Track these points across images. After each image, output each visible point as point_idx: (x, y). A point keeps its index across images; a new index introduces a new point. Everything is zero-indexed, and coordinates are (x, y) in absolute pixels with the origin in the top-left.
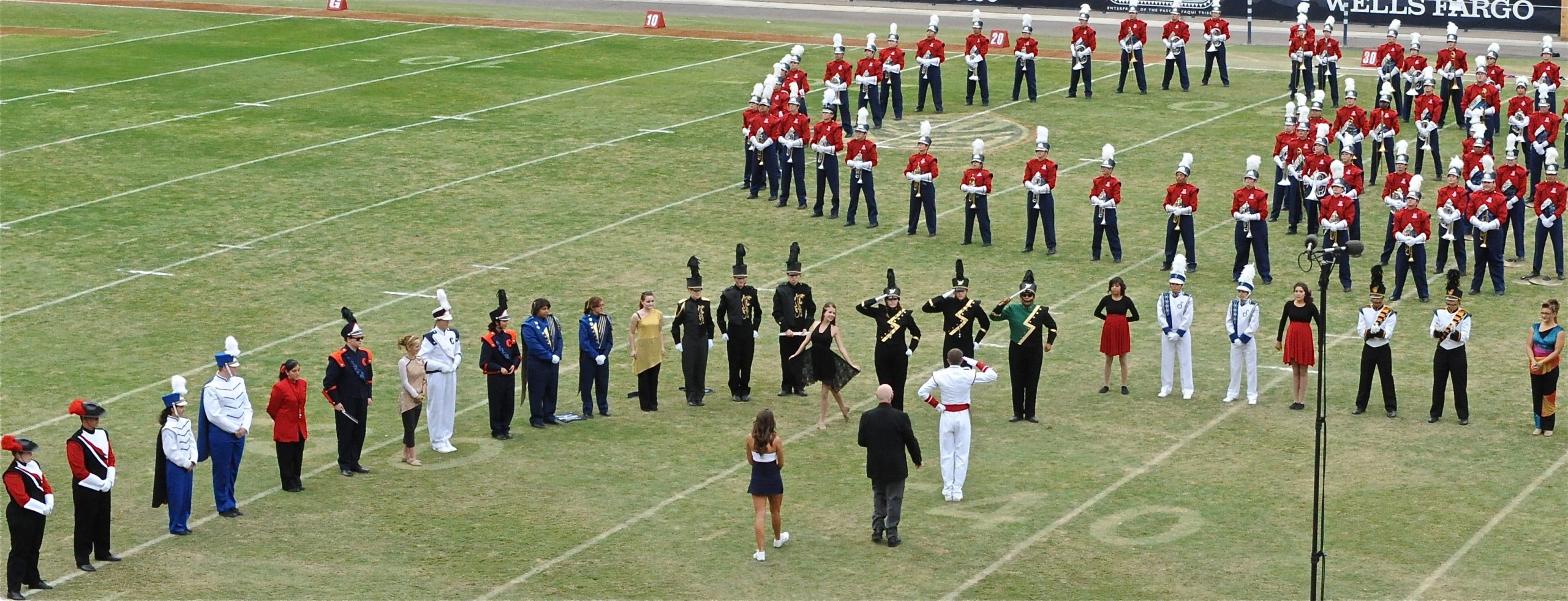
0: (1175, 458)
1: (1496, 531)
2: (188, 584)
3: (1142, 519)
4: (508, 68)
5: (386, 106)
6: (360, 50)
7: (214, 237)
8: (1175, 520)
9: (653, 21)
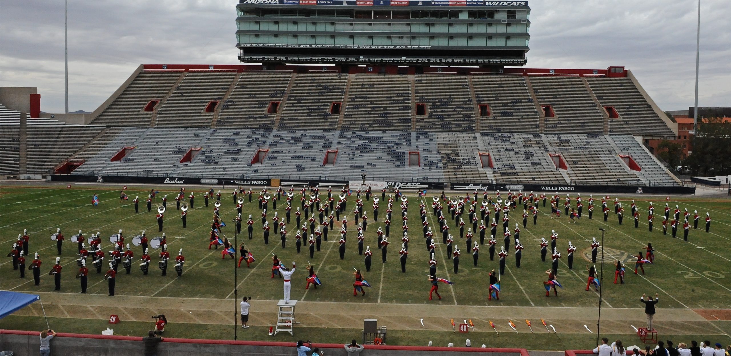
0: (213, 254)
1: (263, 262)
3: (208, 264)
6: (73, 194)
7: (47, 227)
8: (213, 263)
9: (125, 188)
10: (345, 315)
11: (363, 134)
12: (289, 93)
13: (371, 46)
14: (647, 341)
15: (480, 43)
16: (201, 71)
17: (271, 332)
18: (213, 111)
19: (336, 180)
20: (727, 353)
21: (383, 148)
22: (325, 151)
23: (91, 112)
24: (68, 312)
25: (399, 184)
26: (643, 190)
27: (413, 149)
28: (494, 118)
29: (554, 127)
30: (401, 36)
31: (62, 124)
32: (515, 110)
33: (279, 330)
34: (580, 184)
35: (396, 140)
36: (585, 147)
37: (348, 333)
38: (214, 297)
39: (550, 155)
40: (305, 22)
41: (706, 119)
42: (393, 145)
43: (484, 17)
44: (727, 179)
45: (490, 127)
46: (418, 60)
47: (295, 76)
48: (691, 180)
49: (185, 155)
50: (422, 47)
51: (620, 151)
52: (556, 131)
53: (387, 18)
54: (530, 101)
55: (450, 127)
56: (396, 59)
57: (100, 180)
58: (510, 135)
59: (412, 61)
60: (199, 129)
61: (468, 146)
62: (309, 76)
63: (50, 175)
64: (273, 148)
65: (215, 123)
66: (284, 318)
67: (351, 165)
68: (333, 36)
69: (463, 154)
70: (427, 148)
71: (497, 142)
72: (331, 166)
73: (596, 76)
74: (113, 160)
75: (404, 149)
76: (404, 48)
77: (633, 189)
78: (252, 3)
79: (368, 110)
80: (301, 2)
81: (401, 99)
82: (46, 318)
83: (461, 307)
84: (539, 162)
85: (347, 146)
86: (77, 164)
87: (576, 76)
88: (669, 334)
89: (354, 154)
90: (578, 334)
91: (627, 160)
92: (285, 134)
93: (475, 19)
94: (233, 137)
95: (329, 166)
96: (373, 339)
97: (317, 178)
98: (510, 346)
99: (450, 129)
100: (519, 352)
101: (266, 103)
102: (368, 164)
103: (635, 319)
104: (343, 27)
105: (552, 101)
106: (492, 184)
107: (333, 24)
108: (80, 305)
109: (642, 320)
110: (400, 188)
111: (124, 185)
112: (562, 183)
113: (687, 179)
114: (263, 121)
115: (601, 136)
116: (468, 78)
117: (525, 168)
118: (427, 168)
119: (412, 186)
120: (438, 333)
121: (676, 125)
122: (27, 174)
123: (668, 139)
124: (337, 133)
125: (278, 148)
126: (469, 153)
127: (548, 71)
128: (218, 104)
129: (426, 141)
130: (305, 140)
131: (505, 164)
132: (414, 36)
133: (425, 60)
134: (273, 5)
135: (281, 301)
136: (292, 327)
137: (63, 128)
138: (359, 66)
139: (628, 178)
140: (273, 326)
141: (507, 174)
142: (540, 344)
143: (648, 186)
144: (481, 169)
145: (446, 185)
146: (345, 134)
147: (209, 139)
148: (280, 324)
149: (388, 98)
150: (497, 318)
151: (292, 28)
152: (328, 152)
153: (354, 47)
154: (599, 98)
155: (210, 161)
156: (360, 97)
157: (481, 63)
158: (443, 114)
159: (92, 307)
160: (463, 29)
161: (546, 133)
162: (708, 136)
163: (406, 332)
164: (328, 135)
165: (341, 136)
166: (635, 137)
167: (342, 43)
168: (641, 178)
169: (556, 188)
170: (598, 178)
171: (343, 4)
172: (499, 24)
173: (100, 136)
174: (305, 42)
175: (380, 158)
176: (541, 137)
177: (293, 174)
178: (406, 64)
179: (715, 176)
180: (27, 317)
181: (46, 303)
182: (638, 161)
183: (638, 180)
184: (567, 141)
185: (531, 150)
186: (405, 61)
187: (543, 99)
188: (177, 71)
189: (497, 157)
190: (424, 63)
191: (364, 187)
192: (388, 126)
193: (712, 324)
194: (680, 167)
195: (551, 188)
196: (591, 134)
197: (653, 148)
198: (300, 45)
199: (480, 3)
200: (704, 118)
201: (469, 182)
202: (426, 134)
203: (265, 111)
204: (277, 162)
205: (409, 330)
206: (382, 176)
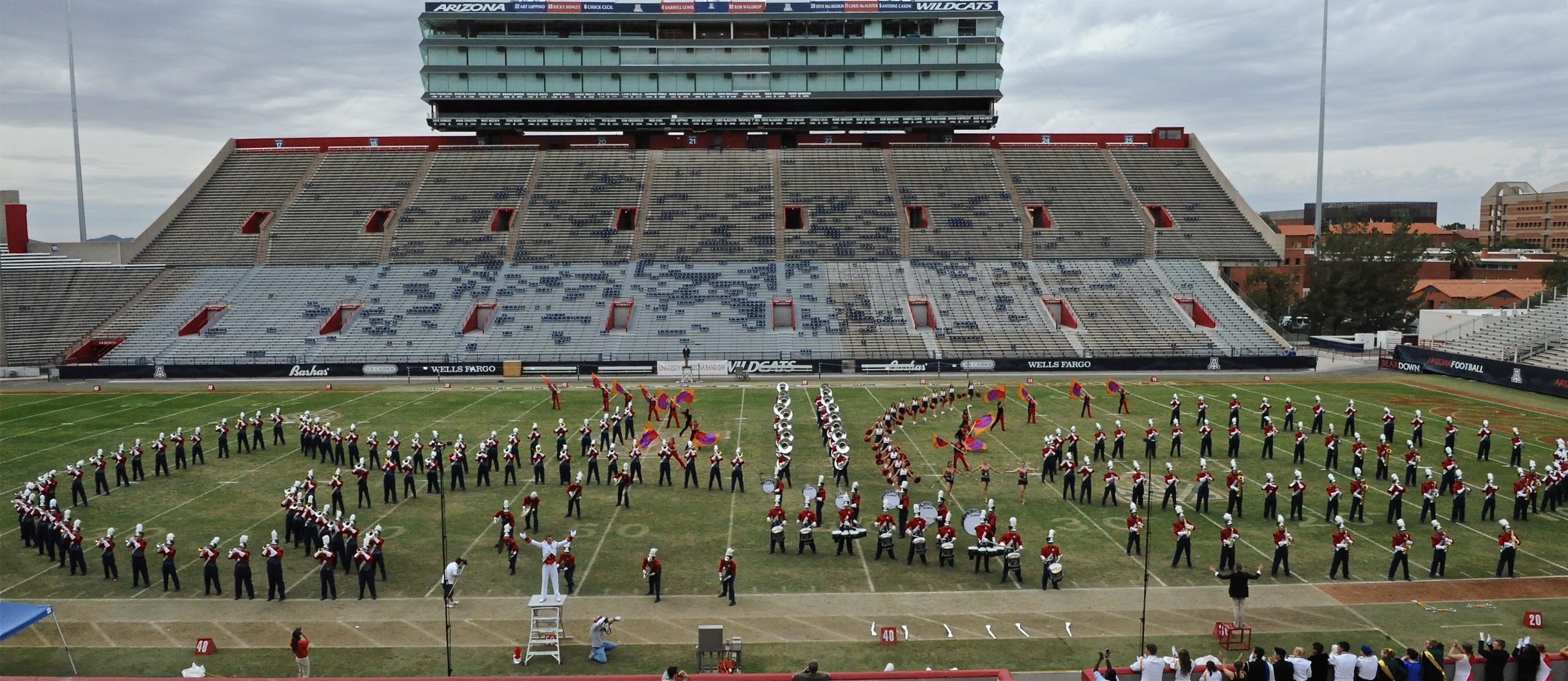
2: (53, 587)
3: (386, 531)
4: (159, 406)
5: (116, 421)
8: (397, 530)
9: (211, 388)
10: (660, 619)
11: (681, 268)
12: (533, 191)
13: (692, 93)
14: (1231, 646)
15: (905, 85)
16: (353, 150)
17: (517, 657)
18: (382, 230)
19: (632, 360)
20: (1382, 662)
21: (723, 294)
22: (609, 303)
23: (132, 239)
24: (111, 637)
25: (754, 365)
26: (1220, 363)
27: (780, 296)
28: (936, 231)
29: (1051, 246)
30: (751, 73)
31: (75, 262)
32: (976, 214)
33: (533, 653)
34: (1103, 355)
35: (746, 278)
36: (1111, 285)
37: (667, 653)
38: (404, 595)
39: (1044, 301)
40: (559, 47)
41: (1338, 226)
42: (741, 288)
43: (913, 33)
44: (1376, 339)
45: (929, 249)
46: (785, 120)
47: (543, 155)
48: (1309, 343)
49: (329, 318)
50: (793, 95)
51: (1176, 291)
52: (1055, 253)
53: (722, 37)
54: (1005, 196)
55: (851, 252)
56: (743, 120)
57: (160, 372)
58: (967, 264)
59: (775, 123)
60: (355, 265)
61: (887, 287)
62: (572, 155)
63: (57, 367)
64: (505, 300)
65: (386, 253)
66: (542, 631)
67: (660, 329)
68: (616, 74)
69: (878, 304)
70: (807, 292)
71: (942, 278)
72: (622, 333)
73: (1130, 147)
74: (182, 333)
75: (763, 295)
76: (758, 97)
77: (1201, 363)
78: (450, 10)
79: (691, 220)
80: (550, 7)
81: (754, 197)
82: (66, 649)
83: (883, 596)
84: (1024, 315)
85: (652, 293)
86: (110, 343)
87: (1092, 147)
88: (1272, 632)
89: (665, 308)
90: (1104, 639)
91: (1190, 307)
92: (527, 271)
93: (895, 36)
94: (424, 281)
95: (618, 334)
96: (716, 662)
97: (594, 358)
98: (977, 665)
99: (851, 254)
100: (996, 675)
101: (488, 212)
102: (694, 326)
103: (1209, 607)
104: (635, 56)
105: (1047, 194)
106: (935, 360)
107: (615, 50)
108: (134, 621)
109: (1221, 608)
110: (757, 372)
111: (209, 382)
112: (1068, 354)
113: (1303, 340)
114: (483, 248)
115: (1140, 263)
116: (885, 154)
117: (997, 328)
118: (809, 332)
119: (780, 367)
120: (842, 647)
121: (1281, 238)
122: (9, 366)
123: (1266, 265)
124: (632, 268)
125: (516, 300)
126: (889, 301)
127: (1038, 137)
128: (391, 215)
129: (806, 278)
130: (569, 283)
131: (958, 321)
132: (776, 73)
133: (800, 119)
134: (493, 15)
135: (534, 597)
136: (558, 646)
137: (77, 271)
138: (670, 134)
139: (1190, 340)
140: (522, 645)
141: (964, 339)
142: (1033, 659)
143: (1229, 355)
144: (913, 332)
145: (847, 364)
146: (647, 270)
147: (375, 286)
148: (534, 641)
149: (728, 196)
150: (952, 614)
151: (534, 60)
152: (615, 306)
153: (658, 96)
154: (1137, 189)
155: (380, 328)
156: (674, 196)
157: (910, 125)
158: (837, 226)
159: (159, 624)
160: (872, 58)
161: (1036, 259)
162: (1340, 259)
163: (779, 647)
164: (613, 272)
165: (639, 273)
166: (1204, 263)
167: (635, 88)
168: (1215, 341)
169: (1056, 364)
170: (1135, 343)
171: (635, 10)
172: (942, 47)
173: (154, 286)
174: (560, 88)
175: (716, 314)
176: (1025, 266)
177: (547, 351)
178: (762, 128)
179: (1353, 334)
180: (27, 650)
181: (67, 621)
182: (1210, 308)
183: (1211, 346)
184: (1076, 273)
185: (1007, 291)
186: (761, 123)
187: (1030, 192)
188: (303, 151)
189: (944, 308)
190: (799, 125)
191: (687, 371)
192: (731, 251)
193: (1351, 610)
194: (1288, 318)
195: (1047, 364)
196: (1121, 259)
197: (1237, 284)
198: (551, 94)
199: (905, 6)
200: (1333, 224)
201: (891, 357)
202: (805, 267)
203: (486, 228)
204: (513, 328)
205: (784, 644)
206: (723, 349)
